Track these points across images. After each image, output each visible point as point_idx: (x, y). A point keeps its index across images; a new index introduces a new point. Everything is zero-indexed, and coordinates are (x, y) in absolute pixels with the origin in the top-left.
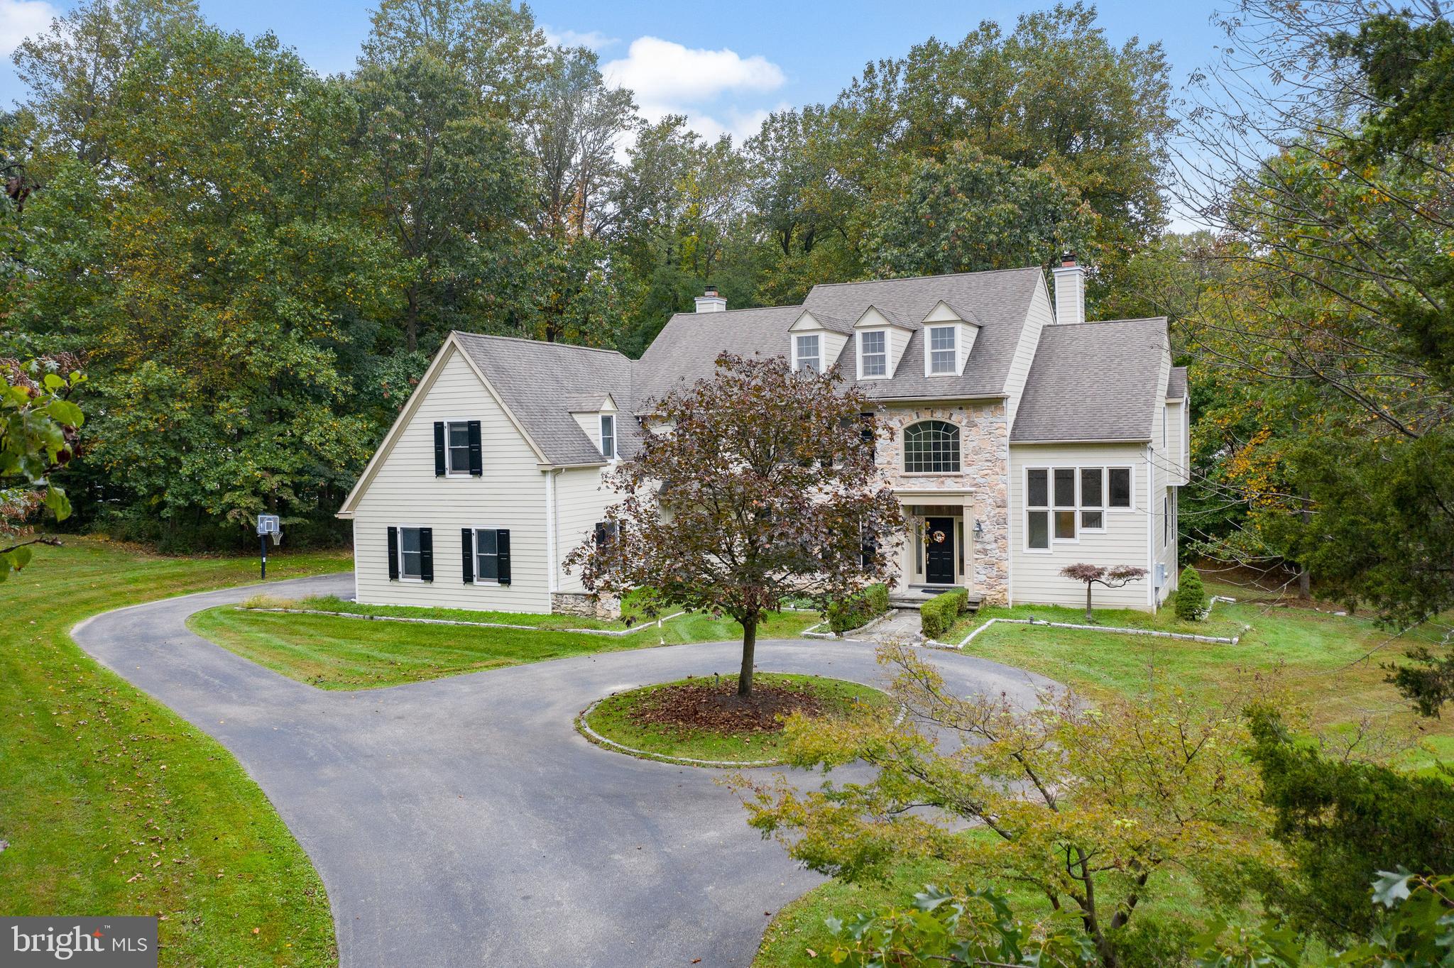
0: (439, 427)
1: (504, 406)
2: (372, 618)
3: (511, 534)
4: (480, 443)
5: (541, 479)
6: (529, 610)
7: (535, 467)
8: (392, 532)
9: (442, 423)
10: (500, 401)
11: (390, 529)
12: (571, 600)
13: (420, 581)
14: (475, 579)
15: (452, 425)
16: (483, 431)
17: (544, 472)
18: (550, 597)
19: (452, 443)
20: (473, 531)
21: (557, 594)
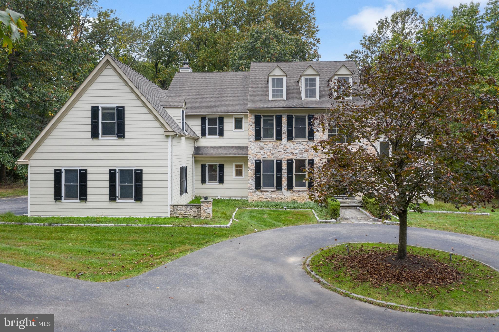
0: (95, 110)
1: (142, 98)
2: (50, 225)
3: (143, 172)
4: (124, 119)
5: (165, 140)
6: (155, 215)
7: (163, 133)
8: (58, 173)
9: (98, 107)
10: (140, 95)
11: (56, 170)
12: (183, 209)
13: (78, 201)
14: (117, 199)
15: (104, 108)
16: (126, 112)
17: (167, 136)
18: (169, 206)
19: (103, 119)
20: (117, 171)
21: (174, 206)
